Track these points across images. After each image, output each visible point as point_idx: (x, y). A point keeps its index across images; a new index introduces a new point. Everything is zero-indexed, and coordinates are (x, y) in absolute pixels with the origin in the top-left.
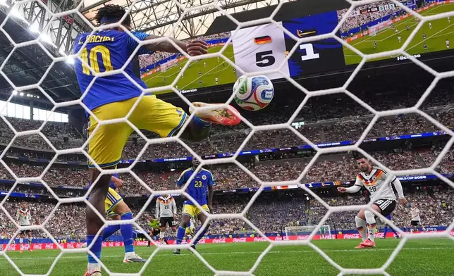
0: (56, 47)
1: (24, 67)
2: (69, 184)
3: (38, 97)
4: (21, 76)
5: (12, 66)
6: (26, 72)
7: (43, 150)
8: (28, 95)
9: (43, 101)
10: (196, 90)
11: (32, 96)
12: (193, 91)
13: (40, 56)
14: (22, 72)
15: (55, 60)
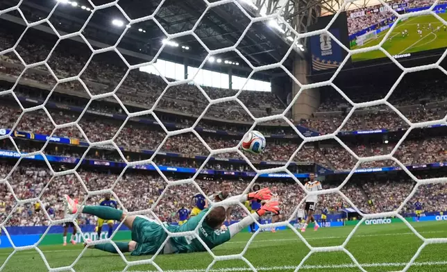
0: (257, 9)
1: (221, 31)
2: (272, 160)
3: (237, 64)
4: (218, 41)
5: (207, 30)
6: (223, 37)
7: (243, 122)
8: (226, 62)
9: (243, 68)
10: (409, 55)
11: (230, 63)
12: (406, 55)
13: (239, 19)
14: (219, 37)
15: (253, 20)
